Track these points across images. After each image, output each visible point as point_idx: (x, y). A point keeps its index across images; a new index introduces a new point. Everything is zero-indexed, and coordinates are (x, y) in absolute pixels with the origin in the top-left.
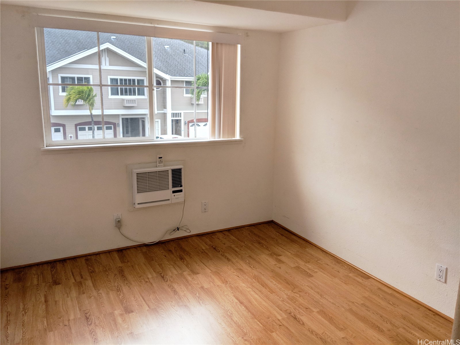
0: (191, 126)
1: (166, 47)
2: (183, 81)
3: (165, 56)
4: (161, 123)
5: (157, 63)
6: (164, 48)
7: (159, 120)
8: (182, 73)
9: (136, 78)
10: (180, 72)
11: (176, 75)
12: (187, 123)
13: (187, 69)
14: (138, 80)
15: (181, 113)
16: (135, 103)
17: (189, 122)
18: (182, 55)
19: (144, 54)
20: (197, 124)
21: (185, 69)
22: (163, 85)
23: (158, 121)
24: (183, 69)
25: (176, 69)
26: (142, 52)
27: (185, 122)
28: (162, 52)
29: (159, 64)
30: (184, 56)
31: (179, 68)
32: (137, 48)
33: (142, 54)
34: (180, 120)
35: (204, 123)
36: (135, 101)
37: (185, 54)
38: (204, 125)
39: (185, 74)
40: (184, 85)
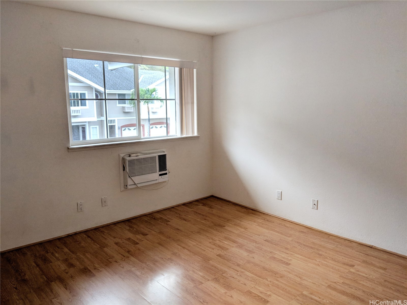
0: (124, 130)
1: (96, 65)
2: (116, 94)
3: (97, 73)
4: (99, 129)
5: (93, 79)
6: (94, 67)
7: (98, 127)
8: (115, 87)
9: (79, 92)
10: (113, 86)
11: (111, 89)
12: (120, 128)
13: (118, 84)
14: (81, 94)
15: (115, 120)
16: (79, 113)
17: (122, 127)
18: (110, 72)
19: (79, 72)
20: (128, 129)
21: (116, 84)
22: (100, 97)
23: (96, 127)
24: (115, 84)
25: (109, 84)
26: (77, 70)
27: (119, 127)
28: (93, 70)
29: (95, 80)
30: (112, 73)
31: (111, 83)
32: (78, 68)
33: (78, 71)
34: (114, 126)
35: (134, 128)
36: (79, 111)
37: (112, 72)
38: (134, 129)
39: (117, 88)
40: (116, 97)
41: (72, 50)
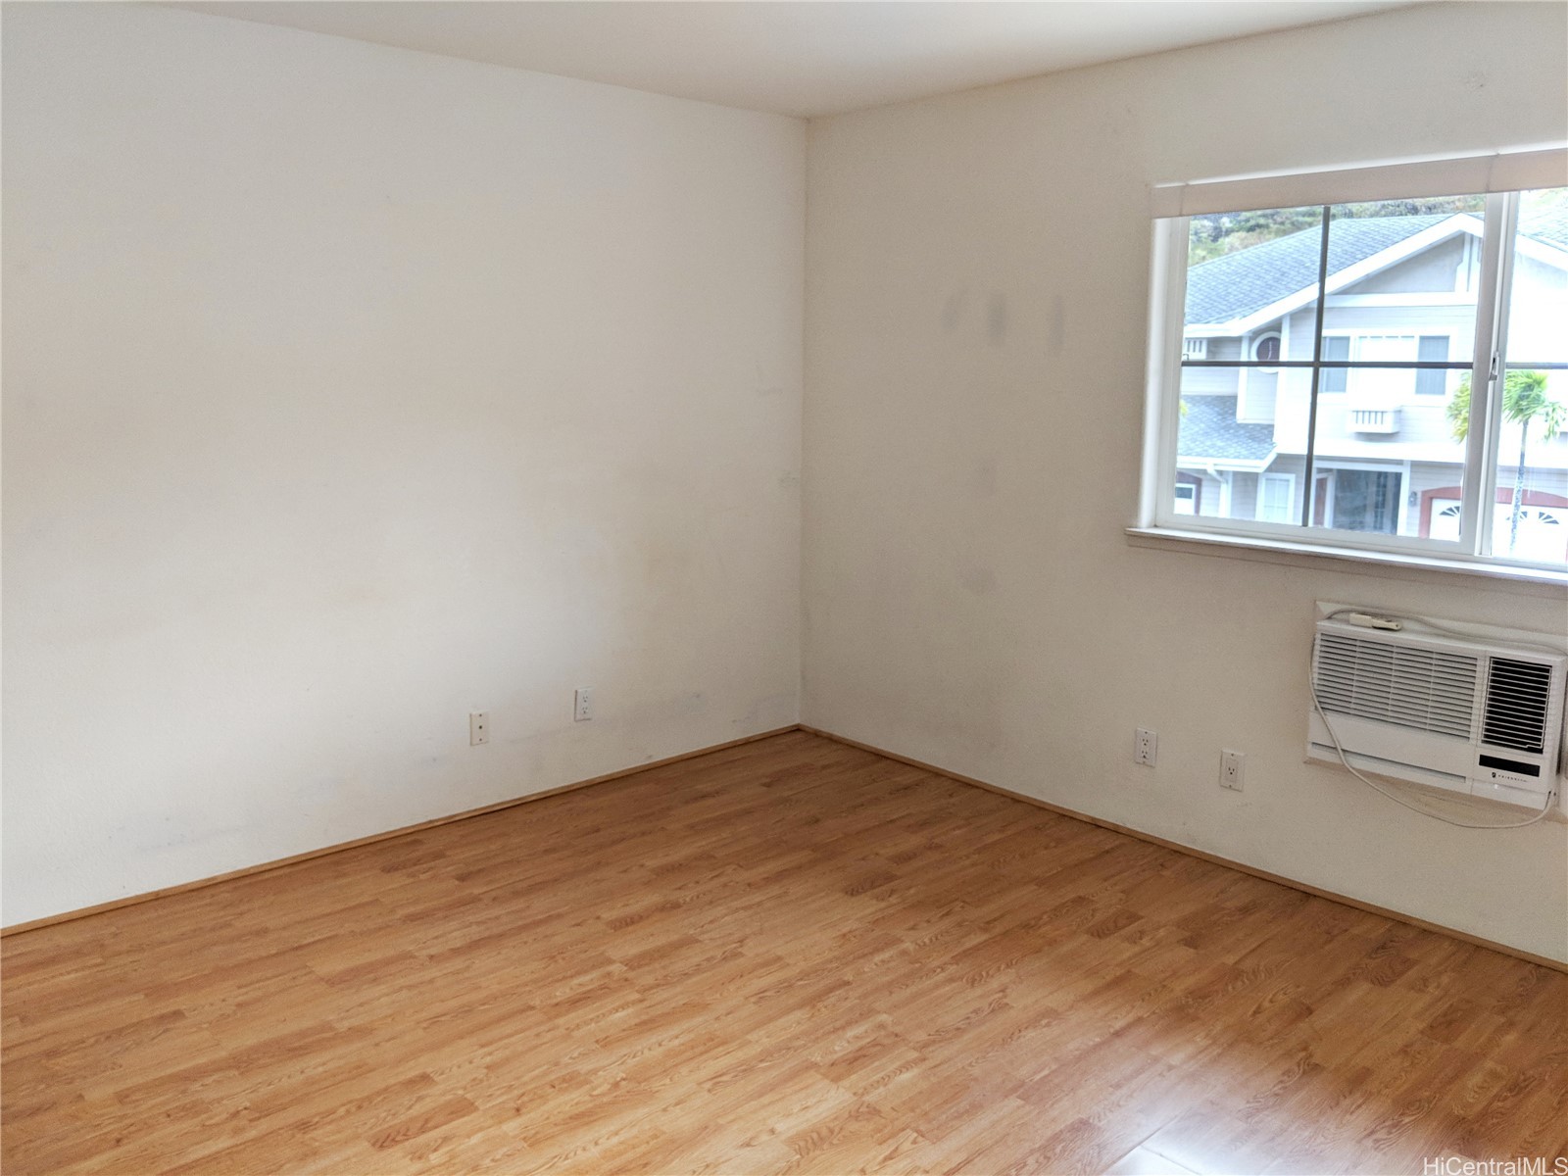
41: (1187, 185)
